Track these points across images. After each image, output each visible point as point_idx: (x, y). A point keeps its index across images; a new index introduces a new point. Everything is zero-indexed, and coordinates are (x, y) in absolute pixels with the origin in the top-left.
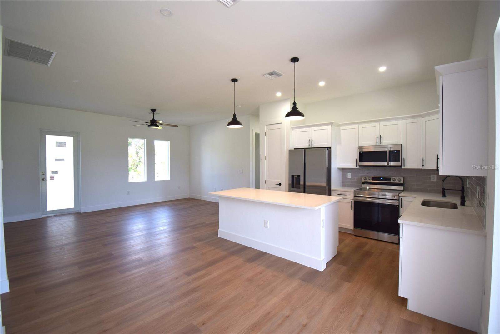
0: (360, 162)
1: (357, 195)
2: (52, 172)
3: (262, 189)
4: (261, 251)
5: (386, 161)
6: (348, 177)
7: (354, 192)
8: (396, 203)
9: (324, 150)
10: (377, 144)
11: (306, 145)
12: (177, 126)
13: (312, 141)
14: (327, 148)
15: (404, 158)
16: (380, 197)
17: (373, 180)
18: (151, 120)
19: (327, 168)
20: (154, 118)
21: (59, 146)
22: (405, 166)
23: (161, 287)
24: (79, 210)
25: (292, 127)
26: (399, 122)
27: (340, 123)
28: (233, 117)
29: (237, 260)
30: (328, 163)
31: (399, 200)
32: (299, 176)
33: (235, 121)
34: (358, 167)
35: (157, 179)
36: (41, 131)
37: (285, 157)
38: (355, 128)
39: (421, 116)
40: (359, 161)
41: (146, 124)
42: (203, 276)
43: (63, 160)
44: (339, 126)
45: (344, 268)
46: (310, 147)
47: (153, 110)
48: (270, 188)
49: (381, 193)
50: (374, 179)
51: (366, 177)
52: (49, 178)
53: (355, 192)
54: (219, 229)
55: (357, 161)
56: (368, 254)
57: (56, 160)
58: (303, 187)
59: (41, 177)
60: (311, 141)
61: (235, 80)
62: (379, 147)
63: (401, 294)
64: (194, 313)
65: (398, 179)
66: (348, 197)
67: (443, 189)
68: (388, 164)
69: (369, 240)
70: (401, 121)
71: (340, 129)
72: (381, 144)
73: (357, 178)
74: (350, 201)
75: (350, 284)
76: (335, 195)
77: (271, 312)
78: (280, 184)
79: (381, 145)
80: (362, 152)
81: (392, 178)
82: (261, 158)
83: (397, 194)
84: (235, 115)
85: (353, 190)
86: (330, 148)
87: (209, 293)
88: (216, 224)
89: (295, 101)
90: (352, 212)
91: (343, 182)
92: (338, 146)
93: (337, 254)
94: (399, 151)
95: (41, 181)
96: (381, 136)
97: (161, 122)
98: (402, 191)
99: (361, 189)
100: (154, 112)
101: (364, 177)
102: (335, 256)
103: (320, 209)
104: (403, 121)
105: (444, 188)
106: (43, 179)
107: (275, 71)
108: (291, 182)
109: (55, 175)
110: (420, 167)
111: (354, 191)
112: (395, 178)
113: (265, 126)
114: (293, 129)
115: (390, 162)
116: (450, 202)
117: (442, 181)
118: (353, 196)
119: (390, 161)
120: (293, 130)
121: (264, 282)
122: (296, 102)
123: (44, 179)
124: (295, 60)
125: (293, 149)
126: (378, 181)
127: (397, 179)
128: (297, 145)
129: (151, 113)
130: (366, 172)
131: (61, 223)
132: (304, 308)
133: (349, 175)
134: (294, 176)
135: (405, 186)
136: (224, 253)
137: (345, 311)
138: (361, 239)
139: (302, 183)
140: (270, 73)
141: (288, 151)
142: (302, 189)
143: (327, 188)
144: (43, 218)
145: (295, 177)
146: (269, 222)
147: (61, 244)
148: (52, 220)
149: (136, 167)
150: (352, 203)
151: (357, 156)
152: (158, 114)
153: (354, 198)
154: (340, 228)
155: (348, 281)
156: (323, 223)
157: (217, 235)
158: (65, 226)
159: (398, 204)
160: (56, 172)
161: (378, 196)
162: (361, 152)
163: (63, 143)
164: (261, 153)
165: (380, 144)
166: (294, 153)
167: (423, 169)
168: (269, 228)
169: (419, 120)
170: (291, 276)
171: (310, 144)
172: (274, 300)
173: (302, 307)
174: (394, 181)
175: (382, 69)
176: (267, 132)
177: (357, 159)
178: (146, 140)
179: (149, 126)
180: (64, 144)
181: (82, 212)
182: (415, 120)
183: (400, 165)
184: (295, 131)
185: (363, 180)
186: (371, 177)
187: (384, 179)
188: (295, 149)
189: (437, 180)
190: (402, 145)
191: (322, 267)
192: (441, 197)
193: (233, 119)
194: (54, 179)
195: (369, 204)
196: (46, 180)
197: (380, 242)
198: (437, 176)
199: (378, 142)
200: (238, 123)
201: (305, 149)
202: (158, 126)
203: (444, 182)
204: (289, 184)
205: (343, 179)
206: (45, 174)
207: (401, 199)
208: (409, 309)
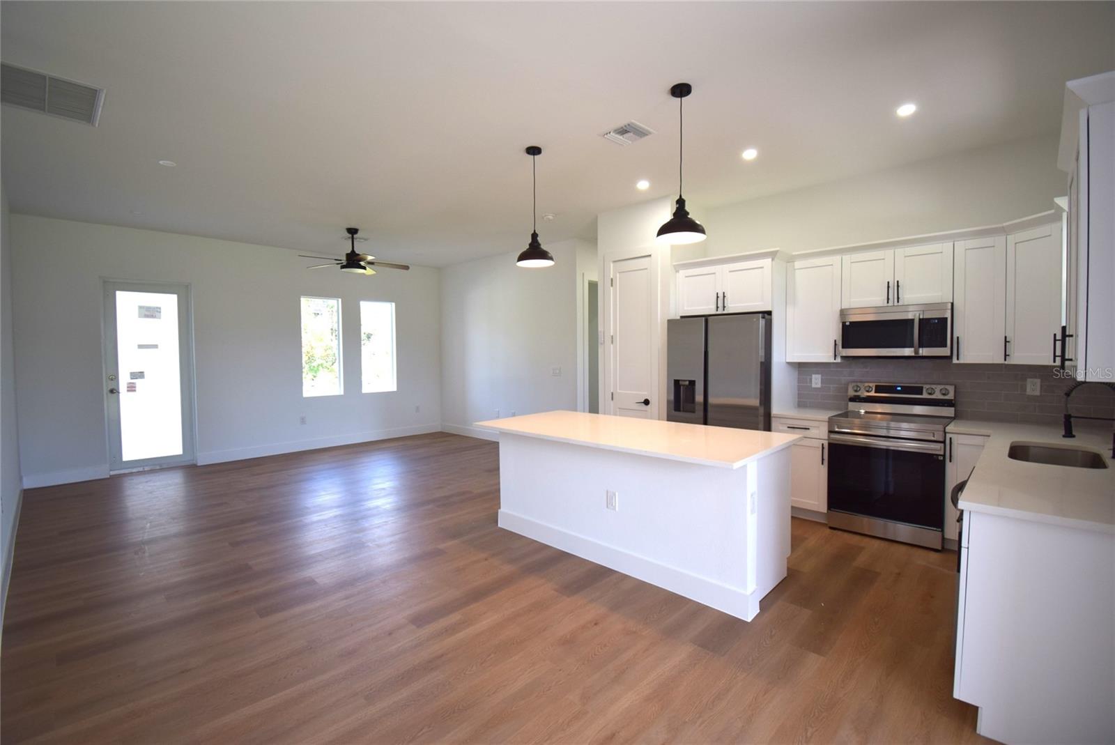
0: (843, 347)
1: (837, 430)
2: (132, 374)
3: (605, 414)
4: (599, 565)
5: (911, 346)
6: (814, 386)
7: (829, 422)
8: (935, 448)
9: (755, 320)
10: (888, 302)
11: (708, 308)
12: (407, 268)
13: (724, 297)
14: (760, 315)
15: (958, 338)
16: (892, 433)
17: (876, 392)
18: (347, 255)
19: (761, 363)
20: (355, 249)
21: (147, 316)
22: (961, 356)
23: (350, 654)
24: (193, 460)
25: (675, 264)
26: (947, 246)
27: (794, 253)
28: (530, 241)
29: (540, 588)
30: (763, 351)
31: (944, 442)
32: (692, 383)
33: (535, 251)
34: (839, 360)
35: (366, 389)
36: (105, 282)
37: (658, 338)
38: (832, 265)
39: (1004, 231)
40: (840, 346)
41: (338, 264)
42: (452, 630)
43: (156, 346)
44: (791, 260)
45: (806, 614)
46: (718, 313)
47: (353, 232)
48: (624, 411)
49: (893, 424)
50: (878, 389)
51: (859, 384)
52: (126, 389)
53: (831, 421)
54: (500, 508)
55: (835, 344)
56: (865, 578)
57: (140, 347)
58: (702, 408)
59: (106, 387)
60: (721, 298)
61: (534, 151)
62: (895, 309)
63: (962, 691)
64: (424, 731)
65: (941, 390)
66: (813, 432)
67: (1065, 415)
68: (916, 352)
69: (867, 540)
70: (952, 243)
71: (794, 266)
72: (898, 302)
73: (835, 386)
74: (818, 444)
75: (822, 658)
76: (781, 428)
77: (619, 732)
78: (647, 402)
79: (898, 306)
80: (850, 322)
81: (924, 386)
82: (601, 340)
83: (940, 427)
84: (534, 236)
85: (825, 416)
86: (769, 313)
87: (465, 674)
88: (493, 496)
89: (681, 196)
90: (824, 470)
91: (800, 396)
92: (790, 310)
93: (786, 575)
94: (946, 318)
95: (107, 394)
96: (898, 282)
97: (370, 258)
98: (952, 419)
99: (846, 415)
100: (355, 236)
101: (855, 384)
102: (783, 580)
103: (745, 467)
104: (955, 243)
105: (1070, 413)
106: (112, 391)
107: (633, 123)
108: (672, 398)
109: (138, 382)
110: (999, 360)
111: (829, 418)
112: (933, 386)
113: (612, 265)
114: (677, 268)
115: (922, 347)
116: (1083, 450)
117: (1065, 397)
118: (827, 431)
119: (921, 345)
120: (677, 271)
121: (601, 649)
122: (683, 197)
123: (114, 391)
124: (681, 90)
125: (679, 318)
126: (888, 394)
127: (938, 388)
128: (685, 308)
129: (349, 238)
130: (858, 371)
131: (150, 488)
132: (703, 725)
133: (816, 381)
134: (681, 383)
135: (958, 408)
136: (507, 569)
137: (811, 737)
138: (846, 535)
139: (699, 398)
140: (618, 129)
141: (666, 321)
142: (700, 413)
143: (761, 411)
144: (112, 477)
145: (684, 385)
146: (617, 494)
147: (140, 539)
148: (132, 481)
149: (331, 363)
150: (823, 448)
151: (835, 333)
152: (366, 240)
153: (829, 437)
154: (793, 508)
155: (818, 651)
156: (753, 503)
157: (497, 522)
158: (157, 497)
159: (942, 453)
160: (140, 375)
161: (888, 432)
162: (848, 324)
163: (154, 308)
164: (600, 329)
165: (896, 303)
166: (679, 327)
167: (1008, 365)
168: (617, 509)
169: (999, 240)
170: (671, 633)
171: (720, 305)
172: (626, 700)
173: (698, 724)
174: (930, 394)
175: (907, 110)
176: (616, 278)
177: (835, 341)
178: (340, 300)
179: (343, 267)
180: (157, 312)
181: (199, 465)
182: (988, 241)
183: (949, 354)
184: (682, 273)
185: (851, 393)
186: (871, 385)
187: (906, 390)
188: (682, 317)
189: (1041, 392)
190: (952, 304)
191: (748, 611)
192: (1061, 437)
193: (530, 245)
194: (137, 389)
195: (866, 451)
196: (119, 393)
197: (896, 546)
198: (1041, 382)
199: (891, 297)
200: (543, 255)
201: (706, 317)
202: (364, 268)
203: (1069, 398)
204: (668, 402)
205: (799, 388)
206: (115, 378)
207: (951, 439)
208: (982, 734)
